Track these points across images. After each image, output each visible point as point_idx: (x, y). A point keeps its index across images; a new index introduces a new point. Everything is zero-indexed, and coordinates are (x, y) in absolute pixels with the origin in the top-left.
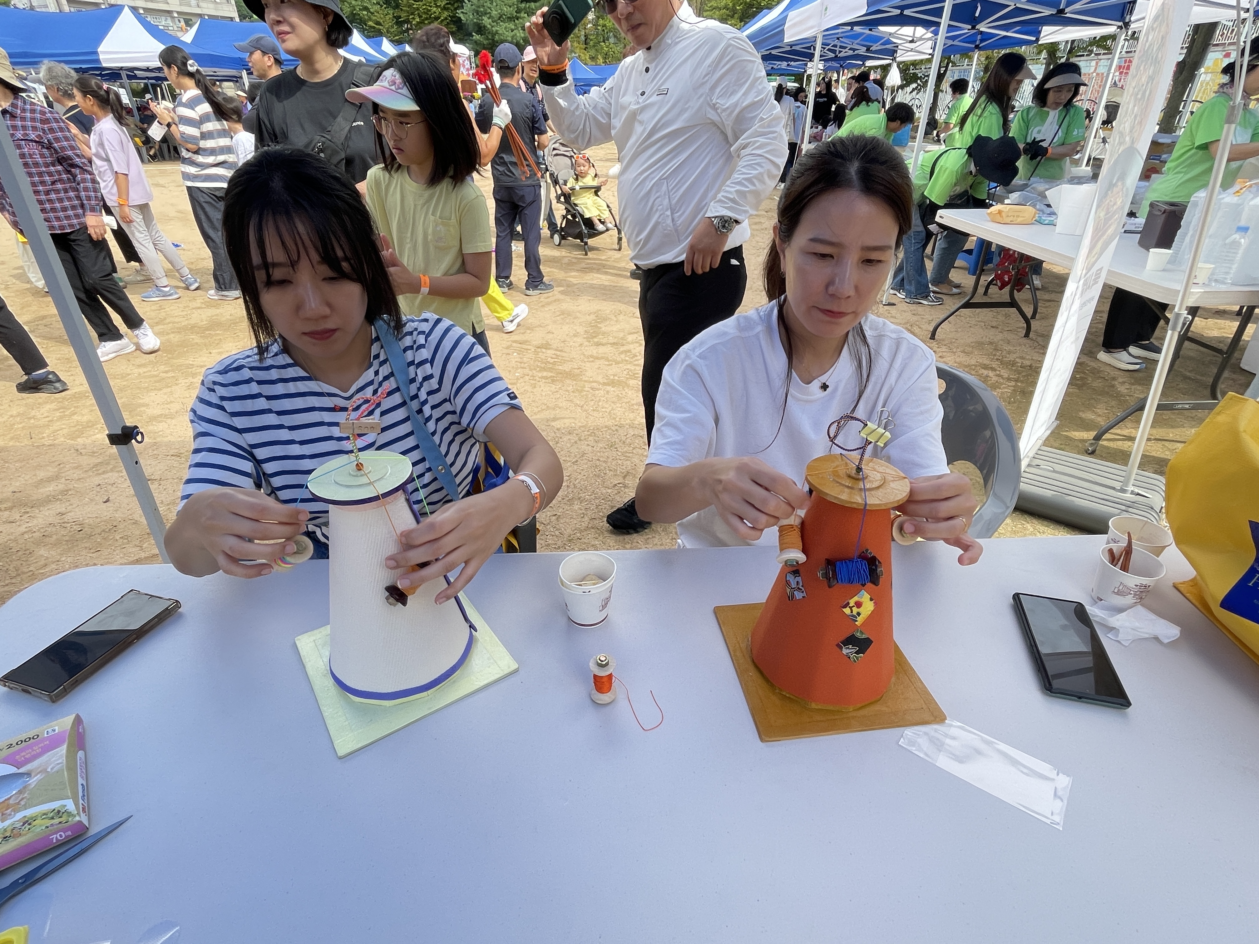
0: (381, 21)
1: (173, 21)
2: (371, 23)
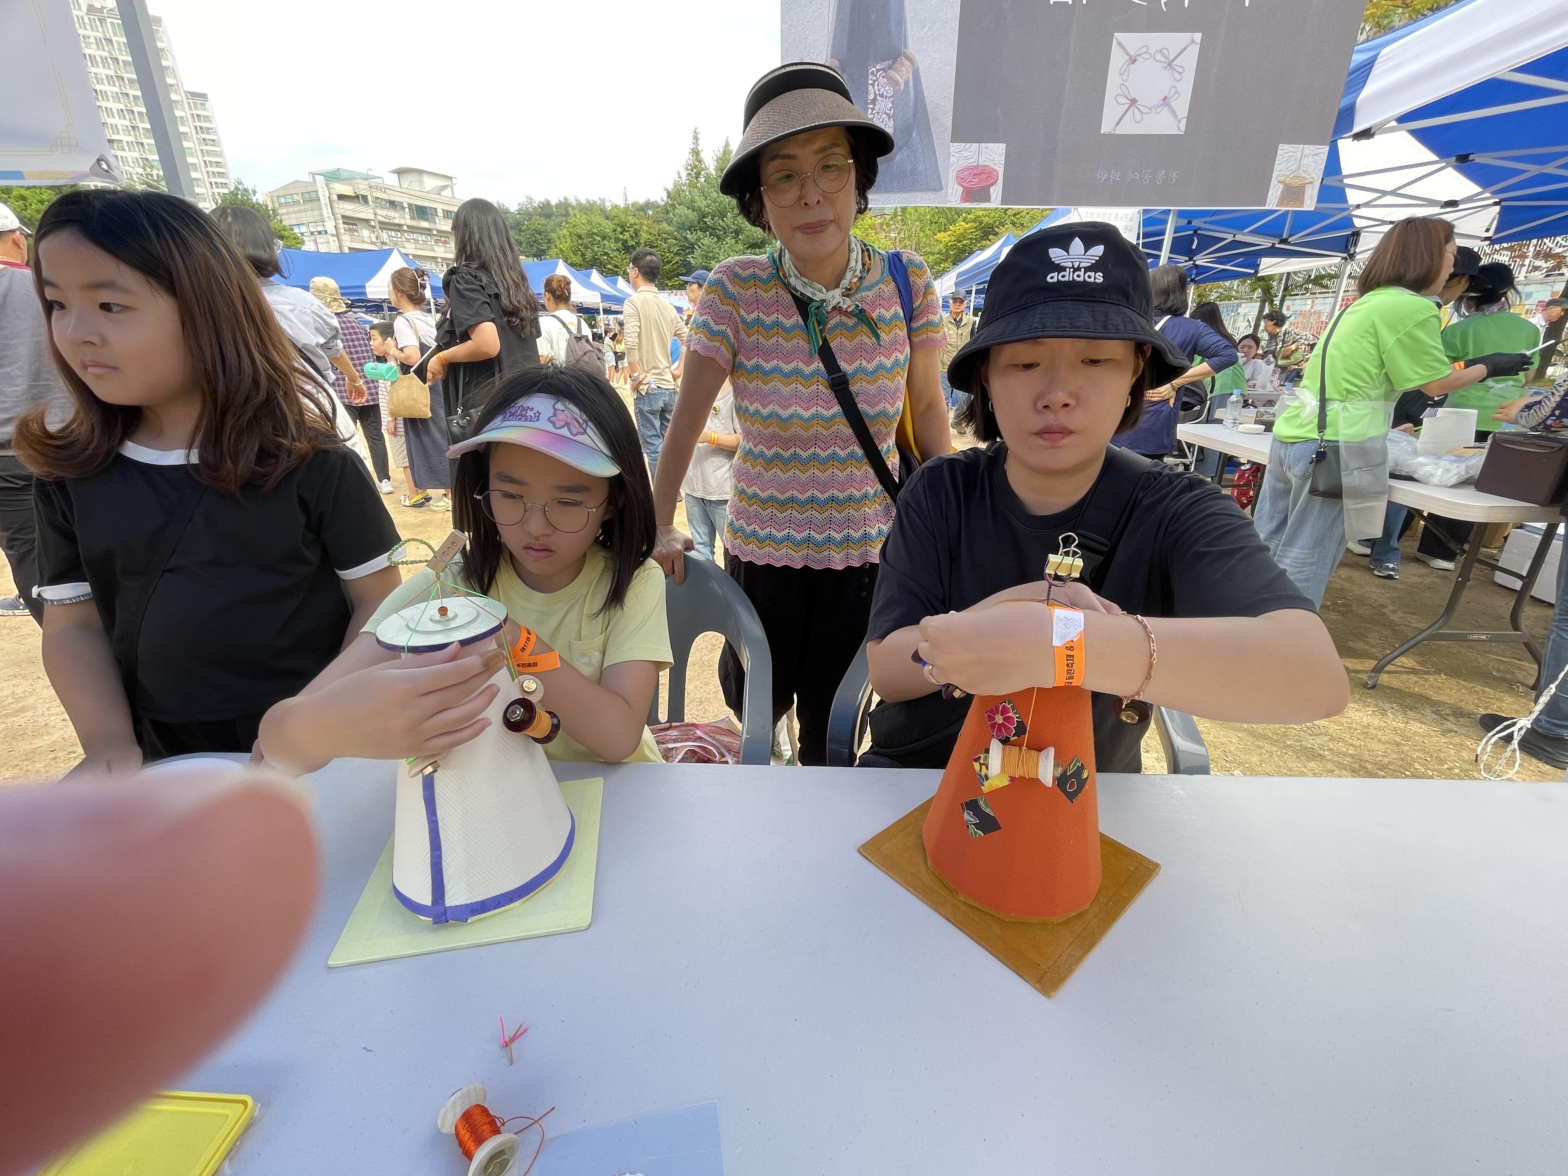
0: (619, 265)
1: (437, 266)
2: (609, 266)
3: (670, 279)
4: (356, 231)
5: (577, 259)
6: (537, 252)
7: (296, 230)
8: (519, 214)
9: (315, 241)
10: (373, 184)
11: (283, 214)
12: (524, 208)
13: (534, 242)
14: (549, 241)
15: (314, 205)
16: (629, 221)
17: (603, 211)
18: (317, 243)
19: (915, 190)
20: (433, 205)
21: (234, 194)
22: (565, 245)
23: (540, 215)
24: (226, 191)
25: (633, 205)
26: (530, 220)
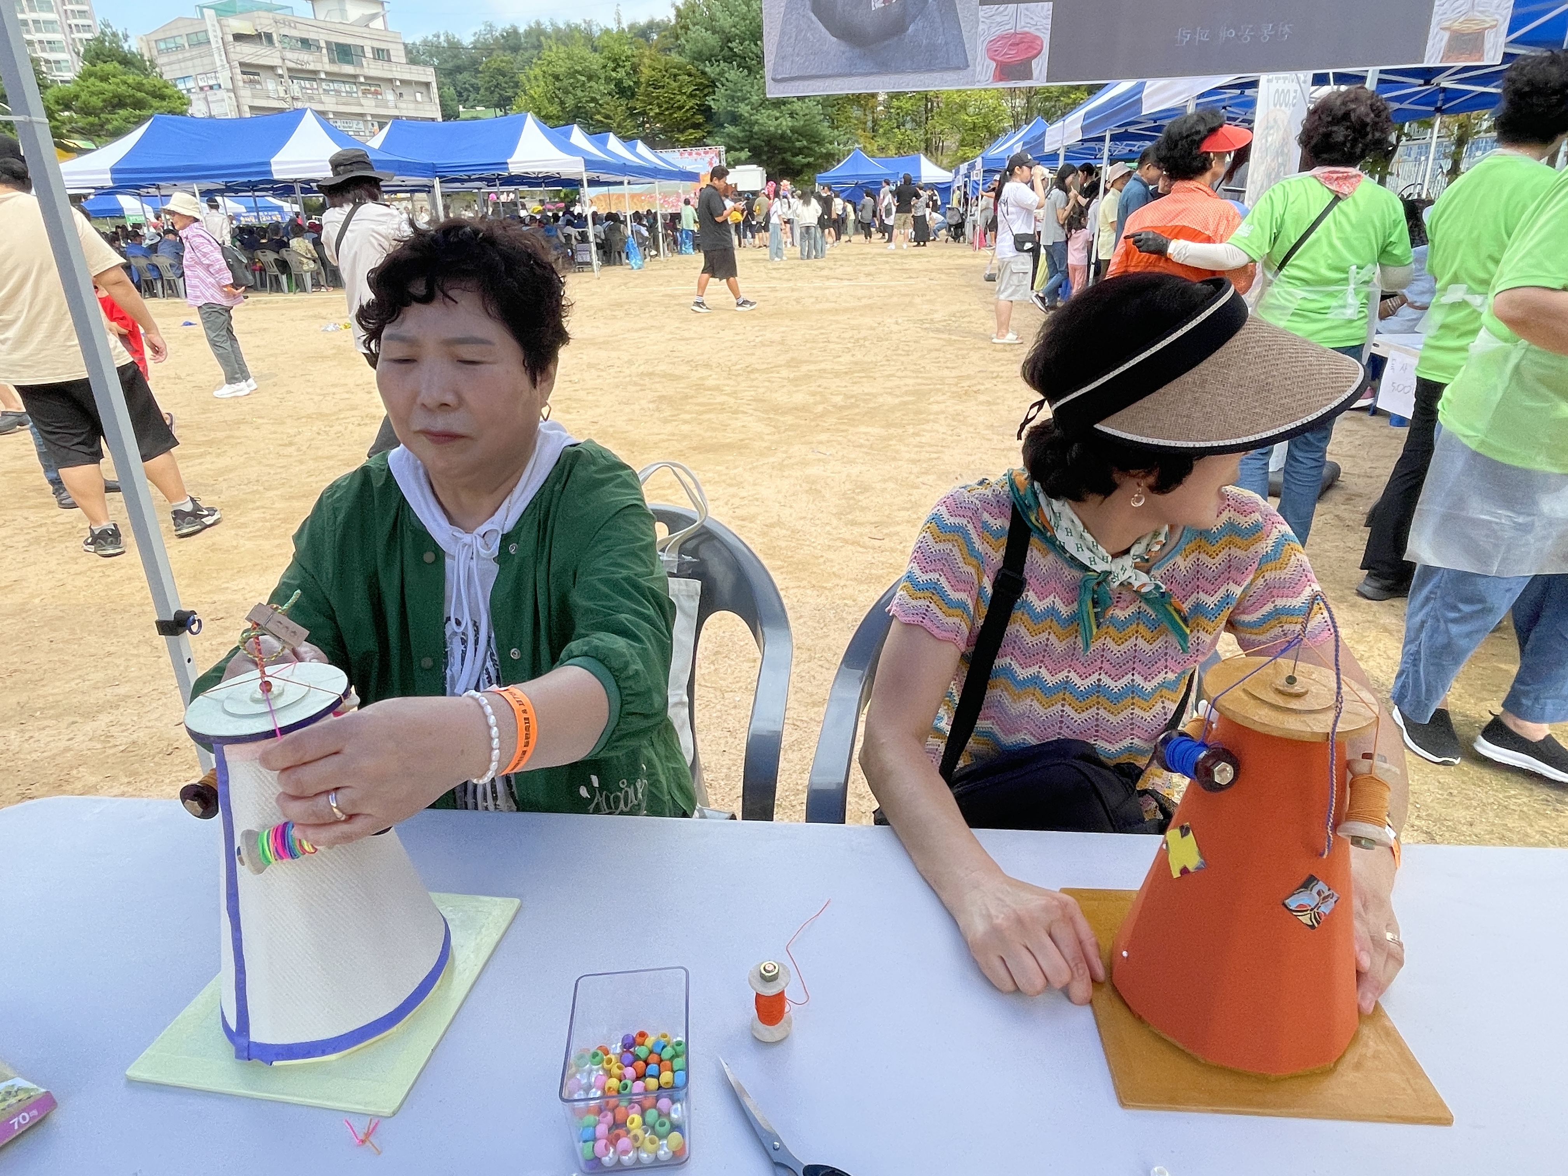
0: (612, 114)
1: (366, 127)
2: (598, 117)
3: (682, 132)
4: (259, 83)
5: (554, 110)
6: (499, 101)
7: (181, 86)
8: (475, 48)
9: (206, 99)
10: (278, 17)
11: (163, 65)
12: (482, 40)
13: (496, 87)
14: (517, 85)
15: (204, 49)
16: (624, 51)
17: (589, 40)
18: (208, 102)
19: (932, 71)
20: (358, 42)
21: (100, 41)
22: (537, 90)
23: (504, 49)
24: (89, 36)
25: (632, 27)
26: (490, 55)
